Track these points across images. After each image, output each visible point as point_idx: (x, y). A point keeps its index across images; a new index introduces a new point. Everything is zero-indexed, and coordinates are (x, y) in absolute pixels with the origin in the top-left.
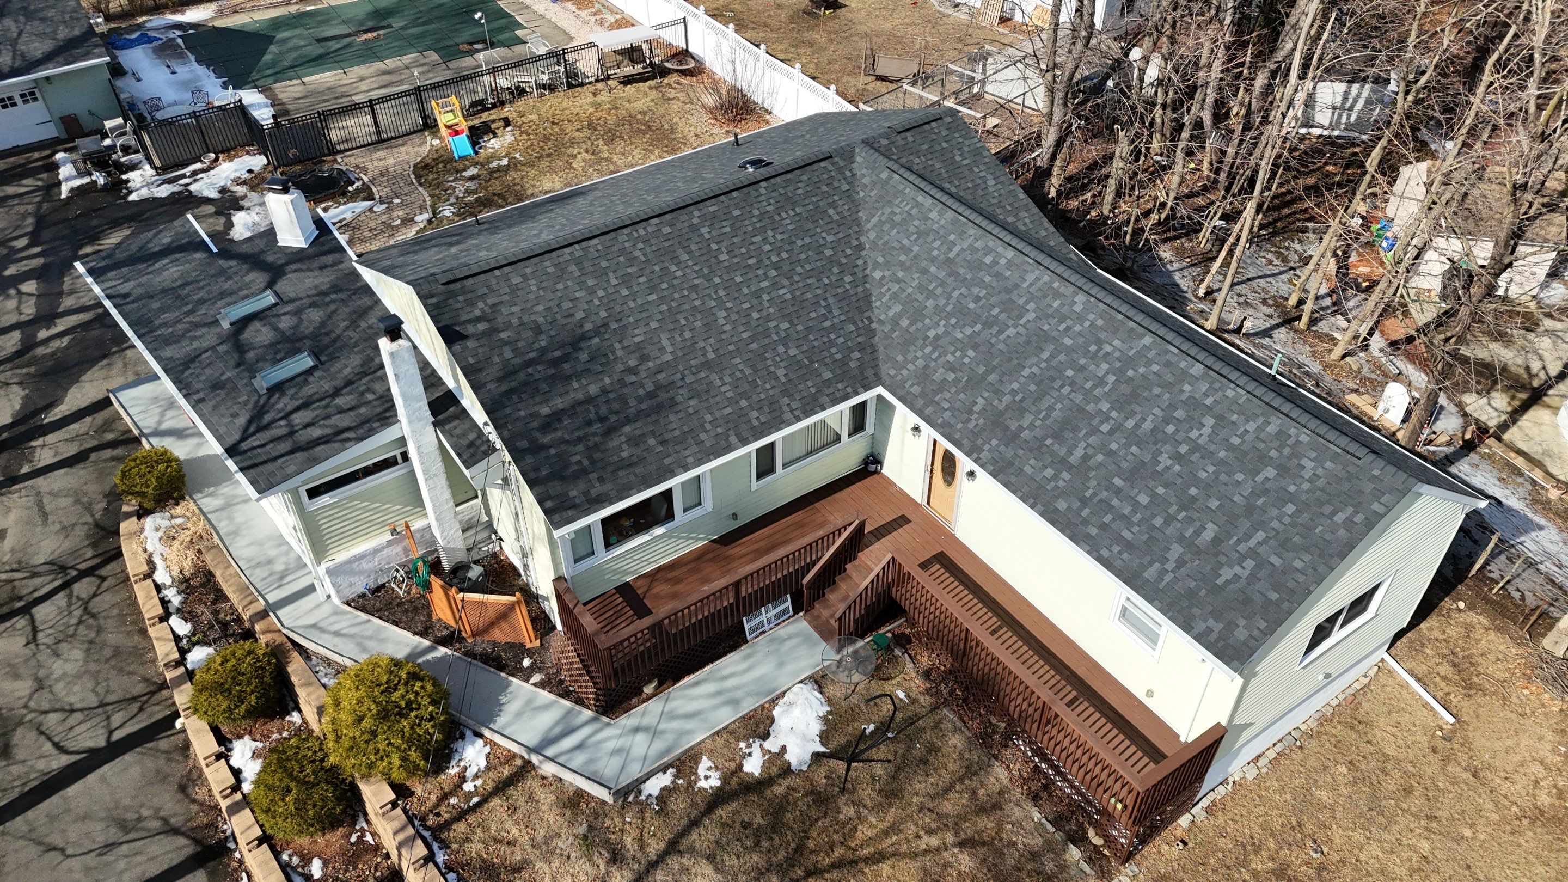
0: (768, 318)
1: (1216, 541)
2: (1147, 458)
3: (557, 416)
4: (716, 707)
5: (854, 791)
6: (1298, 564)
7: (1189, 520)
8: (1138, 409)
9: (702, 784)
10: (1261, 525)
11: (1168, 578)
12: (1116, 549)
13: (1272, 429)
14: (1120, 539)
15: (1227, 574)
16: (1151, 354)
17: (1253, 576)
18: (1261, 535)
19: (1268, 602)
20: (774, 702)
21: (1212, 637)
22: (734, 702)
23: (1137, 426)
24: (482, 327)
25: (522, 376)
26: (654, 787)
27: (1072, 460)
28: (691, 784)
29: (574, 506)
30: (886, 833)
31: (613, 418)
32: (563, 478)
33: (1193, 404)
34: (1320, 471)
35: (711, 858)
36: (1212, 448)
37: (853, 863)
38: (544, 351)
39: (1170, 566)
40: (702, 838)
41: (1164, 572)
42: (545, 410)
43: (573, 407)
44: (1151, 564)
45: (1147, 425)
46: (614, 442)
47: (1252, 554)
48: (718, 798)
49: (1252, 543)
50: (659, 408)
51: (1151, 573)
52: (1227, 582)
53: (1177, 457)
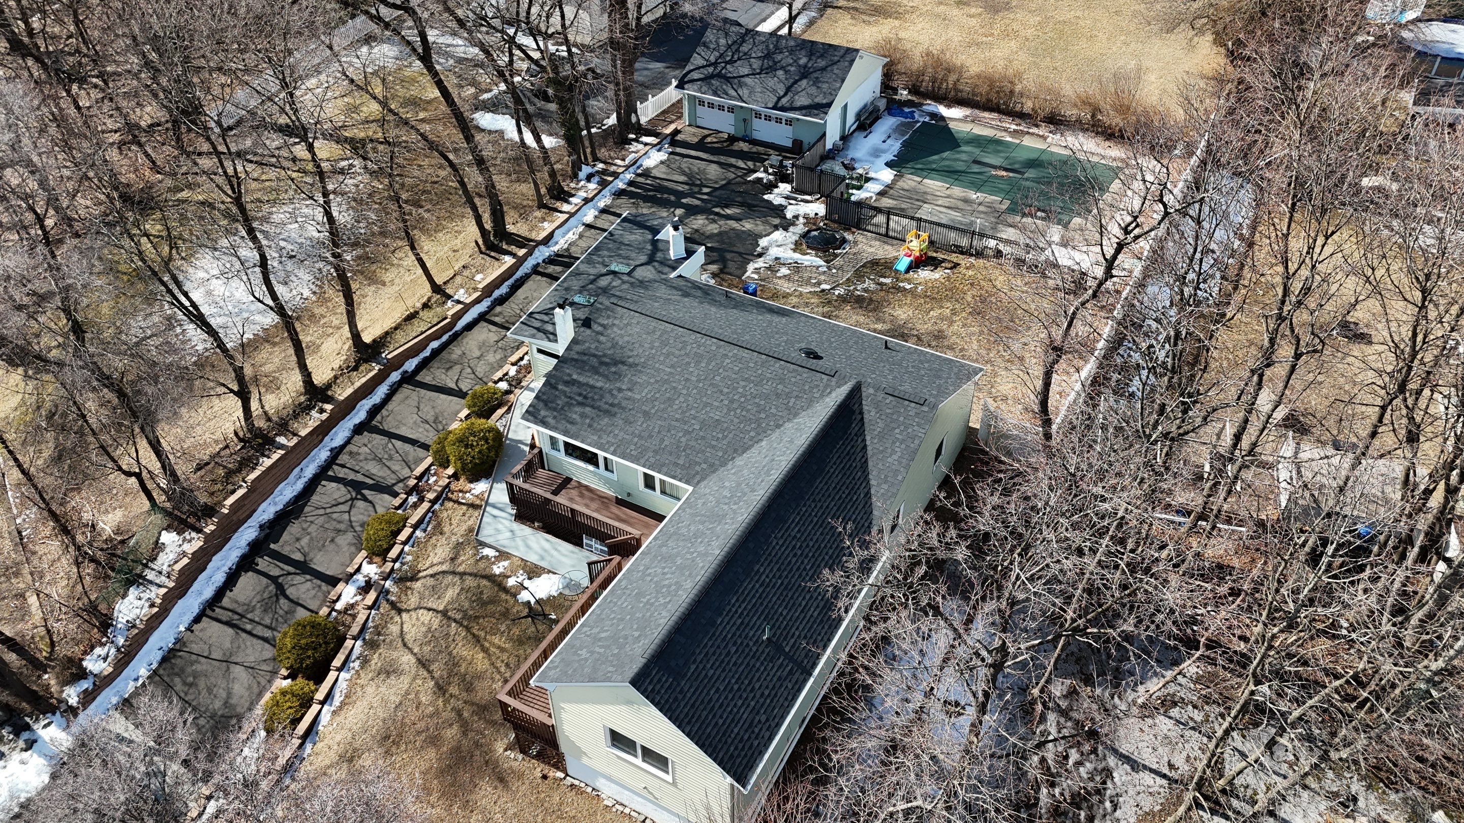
0: (695, 418)
3: (573, 382)
4: (536, 553)
5: (514, 624)
9: (495, 567)
20: (549, 572)
22: (542, 558)
24: (600, 329)
25: (585, 358)
26: (487, 551)
28: (494, 563)
29: (536, 417)
30: (499, 647)
31: (589, 401)
32: (546, 405)
35: (462, 589)
37: (478, 641)
38: (605, 355)
40: (470, 582)
42: (575, 377)
43: (584, 384)
46: (578, 409)
48: (491, 578)
50: (607, 412)
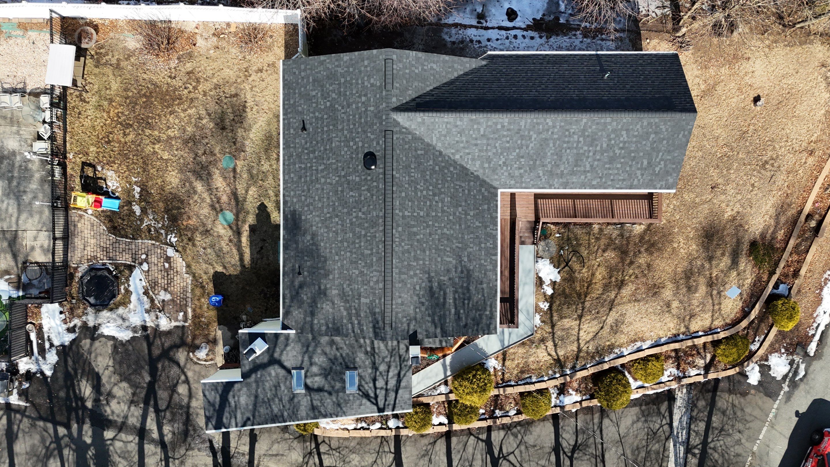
1: (649, 163)
2: (611, 154)
5: (575, 270)
6: (676, 155)
7: (638, 163)
8: (597, 142)
10: (659, 151)
11: (641, 181)
12: (620, 183)
13: (645, 123)
14: (619, 180)
15: (657, 169)
16: (590, 124)
17: (665, 165)
18: (661, 154)
19: (673, 169)
20: (537, 274)
21: (664, 186)
23: (601, 147)
27: (587, 169)
28: (543, 312)
33: (614, 131)
34: (667, 127)
36: (630, 140)
37: (590, 284)
38: (431, 306)
39: (640, 177)
41: (639, 180)
44: (634, 180)
45: (605, 145)
47: (662, 160)
48: (551, 306)
49: (660, 157)
51: (636, 182)
52: (659, 171)
53: (621, 148)
